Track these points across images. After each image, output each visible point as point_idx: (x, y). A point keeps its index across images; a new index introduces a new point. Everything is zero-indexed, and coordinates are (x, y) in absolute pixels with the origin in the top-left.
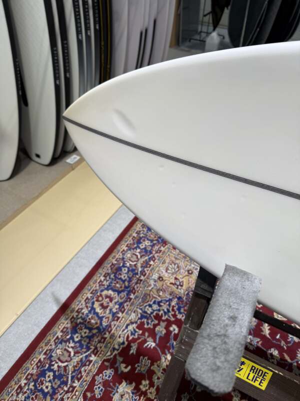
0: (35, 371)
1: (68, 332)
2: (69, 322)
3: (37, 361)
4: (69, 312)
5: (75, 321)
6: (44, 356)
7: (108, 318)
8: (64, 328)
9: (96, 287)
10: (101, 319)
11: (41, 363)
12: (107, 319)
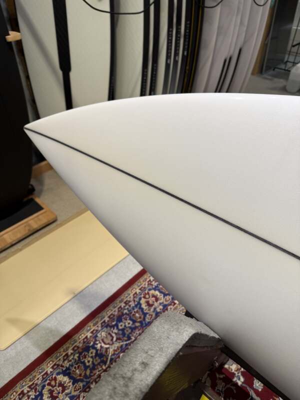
0: (81, 345)
1: (114, 319)
2: (117, 310)
3: (84, 337)
4: (118, 302)
5: (122, 311)
6: (91, 335)
7: (152, 315)
8: (112, 314)
9: (145, 285)
10: (145, 314)
11: (87, 340)
12: (150, 316)
